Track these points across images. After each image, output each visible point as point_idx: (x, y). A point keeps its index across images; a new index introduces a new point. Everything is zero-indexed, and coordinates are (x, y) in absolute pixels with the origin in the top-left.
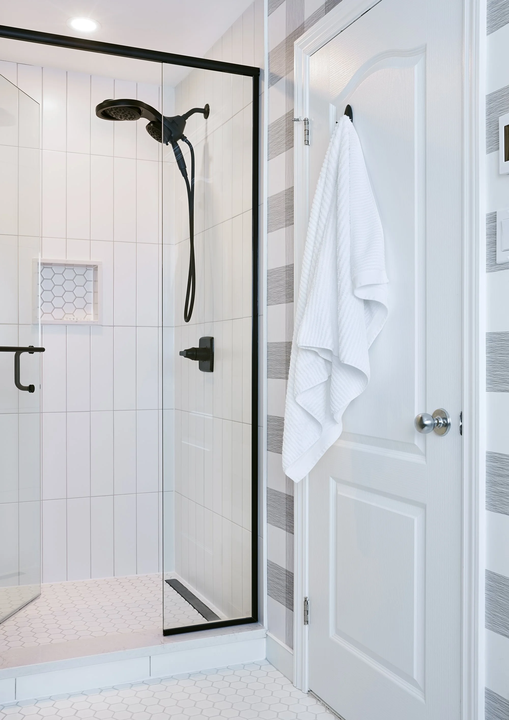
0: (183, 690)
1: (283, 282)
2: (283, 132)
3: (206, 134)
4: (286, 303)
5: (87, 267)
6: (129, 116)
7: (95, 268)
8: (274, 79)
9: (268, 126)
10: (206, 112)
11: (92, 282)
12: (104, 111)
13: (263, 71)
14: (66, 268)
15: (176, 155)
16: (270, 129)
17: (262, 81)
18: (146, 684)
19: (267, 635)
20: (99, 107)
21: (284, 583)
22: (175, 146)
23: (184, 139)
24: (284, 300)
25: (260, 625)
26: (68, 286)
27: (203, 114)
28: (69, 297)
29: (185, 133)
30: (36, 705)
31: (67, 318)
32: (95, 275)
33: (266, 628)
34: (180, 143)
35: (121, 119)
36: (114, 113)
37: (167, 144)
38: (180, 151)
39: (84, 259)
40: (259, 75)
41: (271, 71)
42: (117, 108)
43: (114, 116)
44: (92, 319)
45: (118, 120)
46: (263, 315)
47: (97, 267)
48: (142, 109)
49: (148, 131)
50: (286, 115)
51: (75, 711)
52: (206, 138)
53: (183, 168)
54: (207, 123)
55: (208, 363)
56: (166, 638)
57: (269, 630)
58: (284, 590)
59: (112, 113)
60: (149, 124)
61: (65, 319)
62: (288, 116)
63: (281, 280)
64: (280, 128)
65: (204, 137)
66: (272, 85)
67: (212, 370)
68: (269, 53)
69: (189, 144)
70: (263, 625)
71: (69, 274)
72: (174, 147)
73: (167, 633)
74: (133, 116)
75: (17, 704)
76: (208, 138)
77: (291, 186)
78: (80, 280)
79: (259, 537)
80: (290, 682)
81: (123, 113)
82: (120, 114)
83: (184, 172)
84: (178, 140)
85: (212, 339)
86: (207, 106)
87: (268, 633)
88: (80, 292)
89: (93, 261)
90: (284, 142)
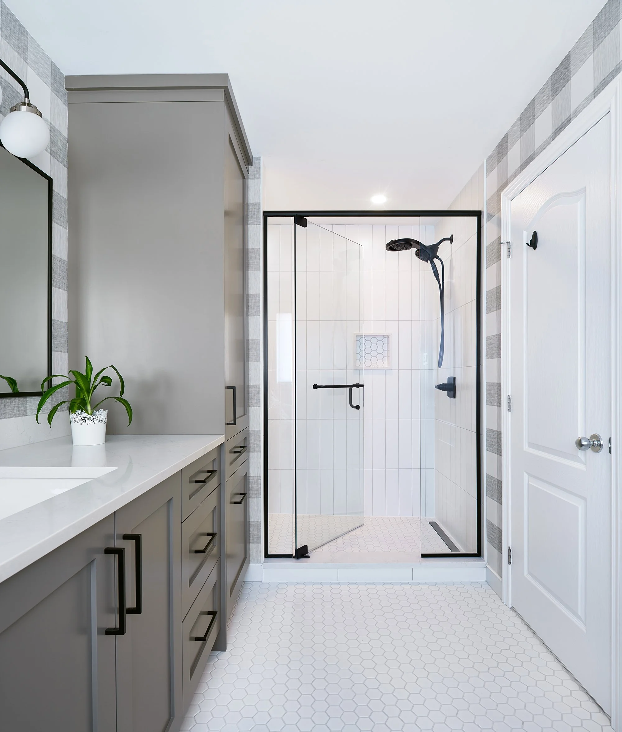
0: (431, 592)
1: (495, 345)
2: (495, 250)
3: (452, 253)
4: (497, 358)
5: (384, 336)
6: (405, 248)
7: (388, 336)
8: (490, 217)
9: (487, 246)
10: (451, 239)
11: (387, 345)
12: (391, 247)
13: (483, 212)
14: (372, 337)
15: (433, 268)
16: (487, 249)
17: (483, 219)
18: (410, 584)
19: (486, 566)
20: (388, 245)
21: (496, 536)
22: (432, 262)
23: (437, 257)
24: (496, 356)
25: (482, 559)
26: (374, 347)
27: (449, 241)
28: (374, 353)
29: (438, 254)
30: (348, 586)
31: (373, 366)
32: (388, 340)
33: (486, 562)
34: (435, 260)
35: (400, 250)
36: (396, 247)
37: (427, 262)
38: (435, 266)
39: (382, 332)
40: (481, 215)
41: (488, 212)
42: (397, 244)
43: (396, 249)
44: (386, 366)
45: (399, 250)
46: (483, 365)
47: (389, 336)
48: (412, 243)
49: (416, 255)
50: (497, 239)
51: (368, 593)
52: (452, 255)
53: (437, 275)
54: (452, 246)
55: (452, 392)
56: (423, 559)
57: (488, 563)
58: (496, 540)
59: (395, 247)
60: (416, 251)
61: (371, 366)
62: (498, 240)
63: (493, 343)
64: (494, 248)
65: (450, 255)
66: (489, 221)
67: (454, 397)
68: (487, 201)
69: (441, 260)
70: (484, 559)
71: (374, 340)
72: (431, 264)
73: (423, 556)
74: (407, 248)
75: (338, 583)
76: (453, 255)
77: (500, 285)
78: (380, 344)
79: (481, 504)
80: (500, 599)
81: (401, 247)
82: (400, 247)
83: (437, 278)
84: (434, 258)
85: (454, 378)
86: (452, 236)
87: (488, 566)
88: (380, 350)
89: (387, 332)
90: (496, 256)
